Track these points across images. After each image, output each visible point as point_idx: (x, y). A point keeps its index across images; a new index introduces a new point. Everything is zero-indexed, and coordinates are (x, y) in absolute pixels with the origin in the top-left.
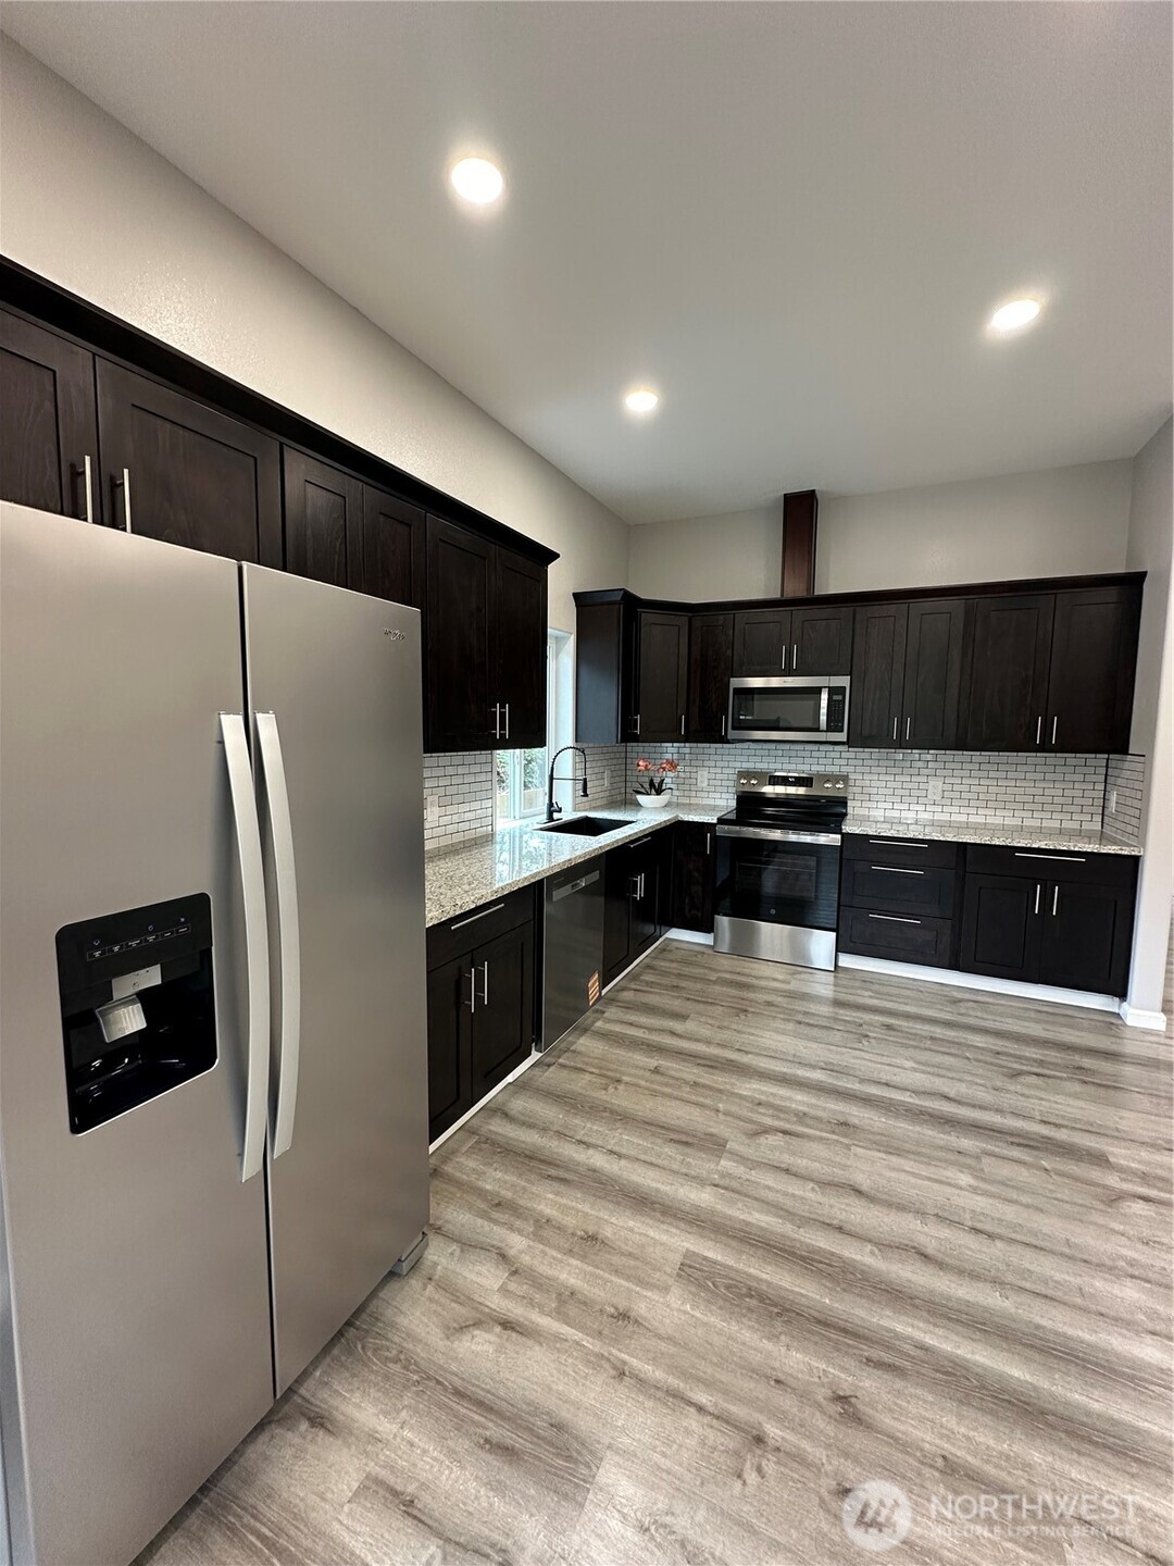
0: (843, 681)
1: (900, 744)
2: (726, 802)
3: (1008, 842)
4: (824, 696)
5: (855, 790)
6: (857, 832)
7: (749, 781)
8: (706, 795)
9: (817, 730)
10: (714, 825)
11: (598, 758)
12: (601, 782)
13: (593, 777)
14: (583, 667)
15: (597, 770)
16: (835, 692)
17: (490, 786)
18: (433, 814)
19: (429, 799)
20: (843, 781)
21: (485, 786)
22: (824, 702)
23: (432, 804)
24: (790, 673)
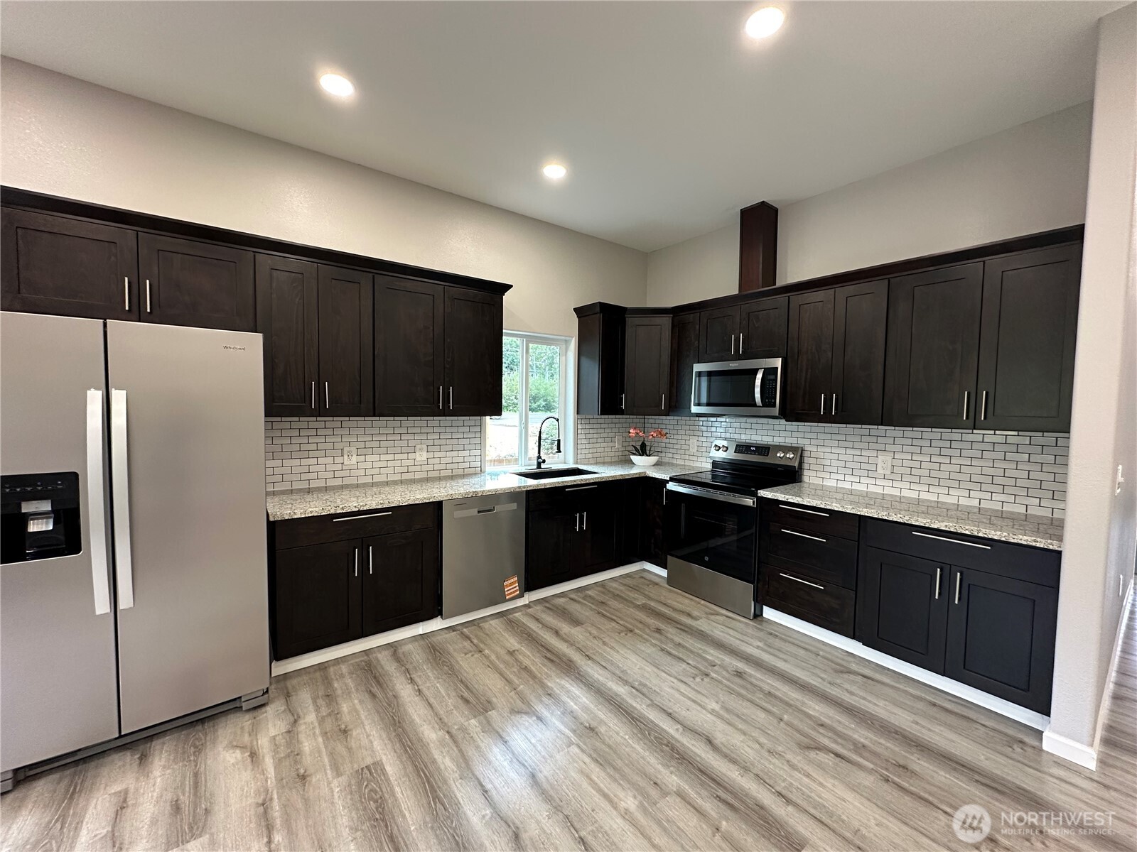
0: (776, 362)
1: (829, 418)
2: (701, 466)
3: (906, 520)
4: (759, 376)
5: (812, 461)
6: (770, 497)
8: (695, 458)
9: (755, 405)
10: (667, 482)
11: (606, 426)
12: (611, 444)
13: (599, 440)
14: (583, 359)
15: (606, 435)
16: (770, 372)
17: (478, 441)
18: (422, 456)
19: (418, 447)
20: (799, 452)
21: (472, 441)
22: (758, 382)
23: (421, 450)
24: (738, 357)
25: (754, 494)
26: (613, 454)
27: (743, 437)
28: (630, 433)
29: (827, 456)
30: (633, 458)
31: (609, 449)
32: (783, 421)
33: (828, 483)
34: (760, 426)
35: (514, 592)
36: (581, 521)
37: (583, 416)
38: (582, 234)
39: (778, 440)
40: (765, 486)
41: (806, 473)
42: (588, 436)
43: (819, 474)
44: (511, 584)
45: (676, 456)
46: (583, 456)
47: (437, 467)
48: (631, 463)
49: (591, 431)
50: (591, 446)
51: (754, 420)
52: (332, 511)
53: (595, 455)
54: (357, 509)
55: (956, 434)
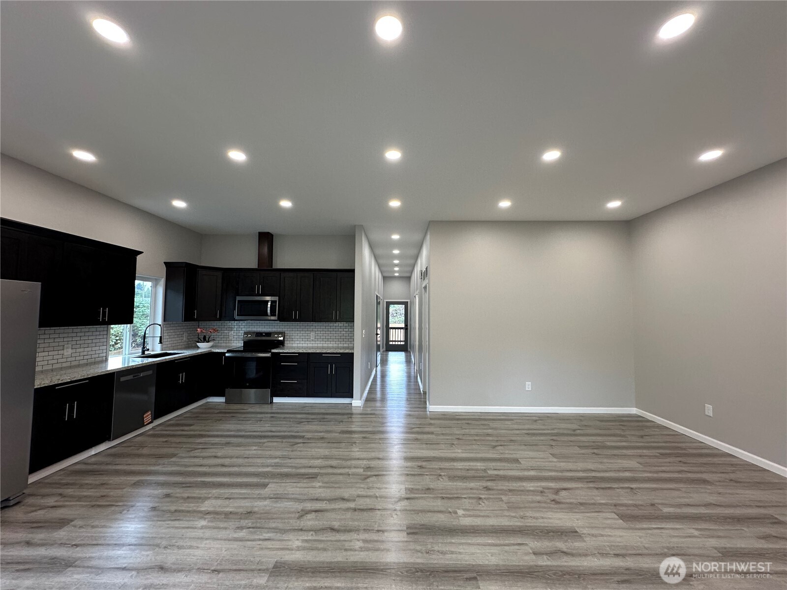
0: (276, 298)
1: (295, 320)
2: (239, 344)
3: (321, 351)
4: (269, 304)
5: (288, 337)
6: (276, 352)
7: (248, 335)
8: (234, 342)
9: (267, 315)
10: (226, 353)
11: (179, 328)
12: (181, 338)
13: (175, 336)
14: (169, 291)
15: (179, 333)
16: (273, 302)
17: (105, 340)
18: (68, 352)
19: (66, 346)
20: (283, 334)
21: (102, 340)
22: (269, 306)
23: (67, 348)
24: (258, 295)
25: (270, 352)
26: (182, 344)
27: (258, 329)
28: (197, 331)
29: (294, 334)
30: (198, 344)
31: (180, 341)
32: (279, 322)
33: (294, 345)
34: (261, 324)
35: (148, 420)
36: (182, 378)
37: (167, 323)
38: (170, 222)
39: (274, 330)
40: (273, 349)
41: (286, 342)
42: (169, 334)
43: (291, 342)
44: (147, 416)
45: (220, 342)
46: (166, 346)
47: (77, 358)
48: (198, 347)
49: (171, 331)
50: (170, 340)
51: (258, 322)
52: (56, 383)
53: (173, 345)
54: (70, 380)
55: (331, 324)
